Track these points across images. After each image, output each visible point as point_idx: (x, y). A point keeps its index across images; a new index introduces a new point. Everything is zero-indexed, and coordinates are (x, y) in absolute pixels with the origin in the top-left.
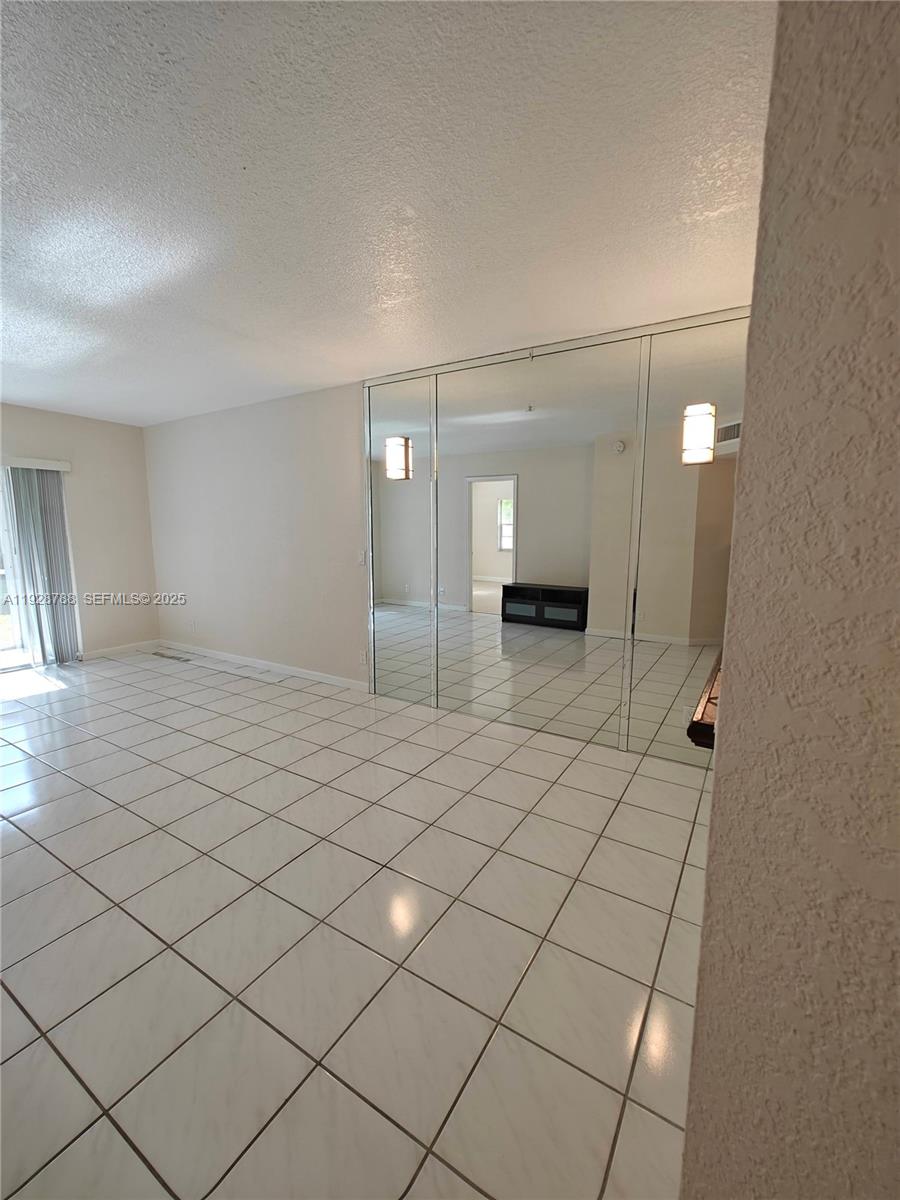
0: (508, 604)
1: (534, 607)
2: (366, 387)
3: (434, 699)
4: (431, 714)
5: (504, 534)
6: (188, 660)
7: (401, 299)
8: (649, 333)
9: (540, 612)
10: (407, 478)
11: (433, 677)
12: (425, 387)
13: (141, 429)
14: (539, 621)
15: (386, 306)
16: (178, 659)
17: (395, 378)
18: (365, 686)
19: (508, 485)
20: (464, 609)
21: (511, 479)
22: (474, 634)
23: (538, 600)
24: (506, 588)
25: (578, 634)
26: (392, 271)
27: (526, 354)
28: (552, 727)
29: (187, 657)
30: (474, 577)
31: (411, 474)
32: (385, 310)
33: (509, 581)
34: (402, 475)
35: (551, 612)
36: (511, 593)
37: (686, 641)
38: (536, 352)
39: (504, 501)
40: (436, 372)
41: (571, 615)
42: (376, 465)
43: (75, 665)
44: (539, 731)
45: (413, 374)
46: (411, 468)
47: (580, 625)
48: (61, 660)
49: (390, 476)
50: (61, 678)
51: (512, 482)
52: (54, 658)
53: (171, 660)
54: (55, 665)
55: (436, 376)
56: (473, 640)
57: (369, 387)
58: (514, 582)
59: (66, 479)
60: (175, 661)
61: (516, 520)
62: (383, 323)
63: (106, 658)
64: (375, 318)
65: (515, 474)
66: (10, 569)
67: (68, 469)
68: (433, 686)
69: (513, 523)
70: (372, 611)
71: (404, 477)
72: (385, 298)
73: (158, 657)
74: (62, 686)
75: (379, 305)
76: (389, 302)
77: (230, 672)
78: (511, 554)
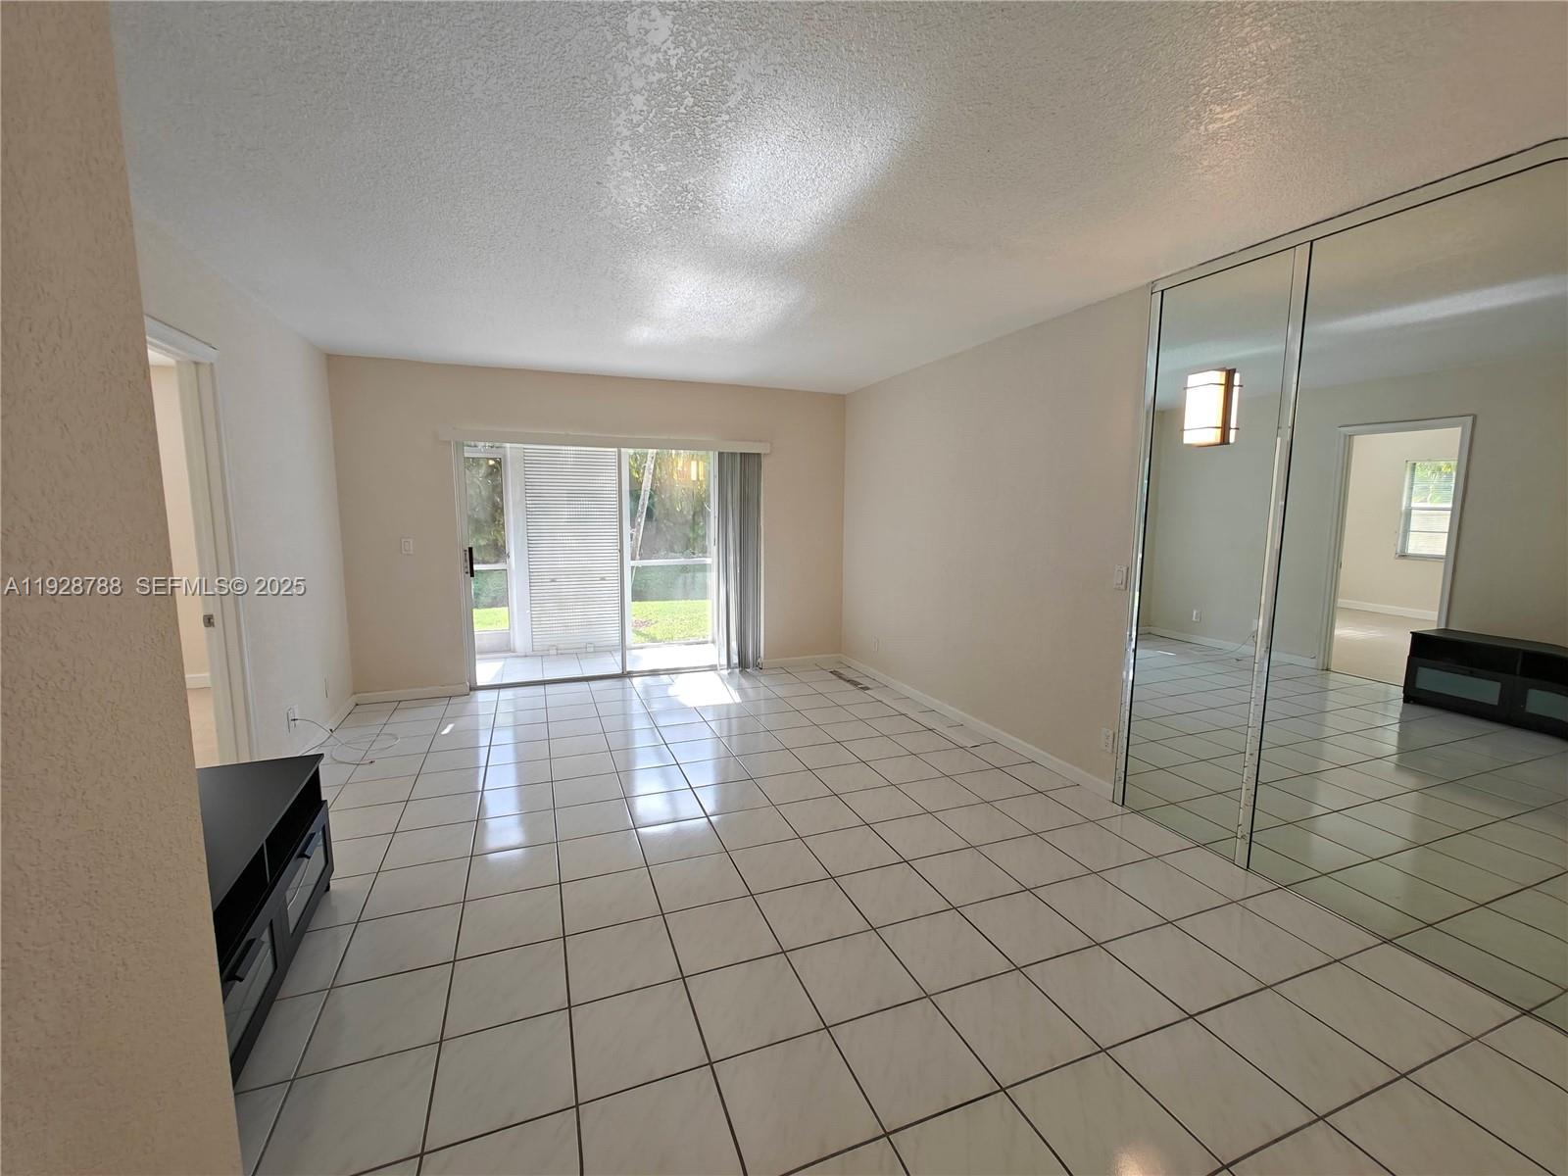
0: (1420, 671)
1: (1496, 686)
2: (1157, 292)
3: (1241, 847)
4: (1235, 880)
5: (1413, 527)
6: (868, 689)
7: (1256, 100)
9: (1513, 697)
10: (1225, 440)
11: (1245, 796)
12: (1286, 270)
13: (844, 396)
14: (1510, 717)
15: (1218, 125)
16: (857, 684)
18: (1106, 787)
19: (1451, 437)
20: (1312, 663)
21: (1455, 426)
22: (1330, 719)
24: (1417, 638)
29: (865, 682)
30: (1341, 602)
31: (1232, 433)
32: (1213, 137)
33: (1430, 620)
34: (1215, 436)
35: (1541, 702)
36: (1424, 647)
39: (1418, 464)
40: (1309, 240)
42: (1165, 419)
43: (756, 673)
44: (1526, 1012)
45: (1258, 252)
46: (1233, 423)
48: (743, 664)
49: (1190, 437)
50: (740, 690)
51: (1459, 430)
52: (737, 661)
53: (848, 685)
54: (737, 670)
55: (1312, 242)
56: (1328, 732)
57: (1163, 291)
58: (1443, 627)
59: (765, 462)
60: (852, 687)
61: (1459, 503)
62: (1205, 163)
63: (785, 669)
64: (1190, 158)
65: (1470, 415)
66: (711, 560)
67: (768, 451)
68: (1244, 816)
69: (1453, 510)
70: (1133, 646)
71: (1218, 440)
72: (1218, 109)
73: (834, 677)
74: (738, 699)
75: (1202, 128)
76: (1227, 116)
77: (912, 716)
78: (1441, 566)
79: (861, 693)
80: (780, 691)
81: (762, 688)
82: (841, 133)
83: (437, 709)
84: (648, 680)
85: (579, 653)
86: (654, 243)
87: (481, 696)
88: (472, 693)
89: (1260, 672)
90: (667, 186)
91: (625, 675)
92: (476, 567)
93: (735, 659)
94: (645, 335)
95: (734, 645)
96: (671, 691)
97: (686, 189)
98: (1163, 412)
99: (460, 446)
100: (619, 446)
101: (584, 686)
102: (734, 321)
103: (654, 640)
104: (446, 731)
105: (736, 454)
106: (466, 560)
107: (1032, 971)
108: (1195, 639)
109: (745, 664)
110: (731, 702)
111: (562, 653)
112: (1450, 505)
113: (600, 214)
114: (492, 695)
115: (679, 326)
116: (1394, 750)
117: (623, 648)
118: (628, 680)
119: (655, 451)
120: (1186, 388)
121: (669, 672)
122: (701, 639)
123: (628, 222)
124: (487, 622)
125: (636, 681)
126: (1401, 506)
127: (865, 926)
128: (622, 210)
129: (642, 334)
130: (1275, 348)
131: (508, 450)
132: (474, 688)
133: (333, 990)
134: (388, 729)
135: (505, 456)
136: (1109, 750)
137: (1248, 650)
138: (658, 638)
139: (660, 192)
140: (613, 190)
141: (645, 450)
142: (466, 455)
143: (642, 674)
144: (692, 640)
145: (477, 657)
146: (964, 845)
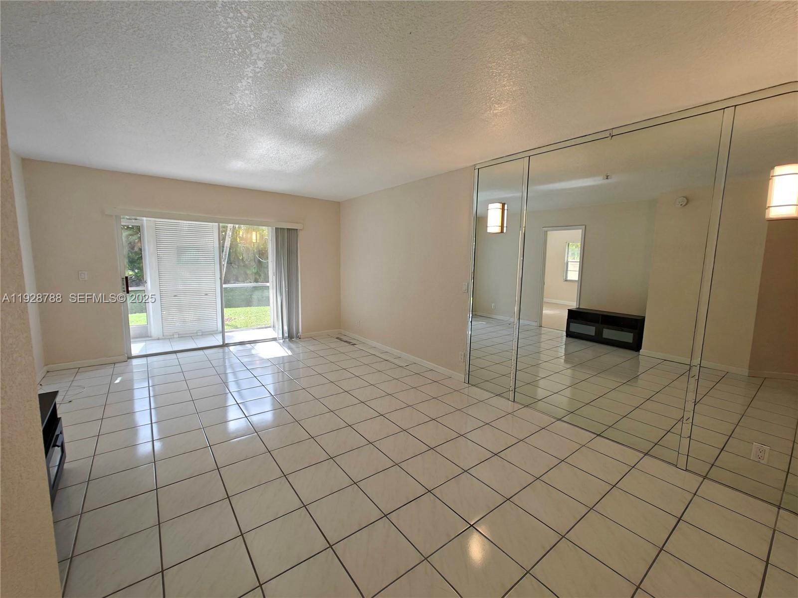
0: (572, 325)
1: (594, 328)
2: (477, 169)
3: (511, 394)
4: (509, 406)
5: (569, 269)
6: (355, 344)
7: (509, 105)
8: (734, 104)
9: (599, 333)
10: (502, 231)
11: (512, 376)
12: (520, 166)
13: (339, 203)
14: (598, 339)
15: (497, 111)
16: (349, 343)
17: (498, 161)
18: (462, 377)
19: (578, 233)
20: (536, 324)
21: (580, 229)
22: (542, 345)
23: (599, 323)
24: (570, 311)
25: (634, 353)
26: (505, 86)
27: (607, 134)
28: (610, 433)
29: (354, 342)
30: (545, 299)
31: (505, 229)
32: (496, 115)
33: (574, 305)
34: (498, 230)
35: (608, 333)
36: (573, 315)
37: (745, 371)
38: (615, 132)
39: (570, 244)
40: (529, 155)
41: (628, 337)
42: (480, 221)
43: (297, 341)
44: (598, 435)
45: (511, 158)
46: (505, 225)
47: (636, 346)
48: (290, 337)
49: (490, 230)
50: (290, 348)
51: (581, 231)
52: (287, 335)
53: (345, 343)
54: (287, 340)
55: (529, 157)
56: (542, 350)
57: (478, 169)
58: (578, 307)
59: (300, 234)
60: (347, 344)
61: (581, 259)
62: (493, 124)
63: (312, 338)
64: (487, 121)
65: (583, 225)
66: (271, 283)
67: (302, 228)
68: (512, 384)
69: (580, 262)
70: (471, 320)
71: (500, 232)
72: (497, 106)
73: (338, 340)
74: (290, 353)
75: (492, 111)
76: (500, 109)
77: (377, 355)
78: (576, 284)
79: (352, 346)
80: (312, 348)
81: (300, 348)
82: (353, 91)
83: (109, 370)
84: (239, 347)
85: (192, 336)
86: (254, 123)
87: (135, 362)
88: (129, 360)
89: (516, 328)
90: (266, 100)
91: (225, 345)
92: (130, 289)
93: (286, 335)
94: (239, 166)
95: (286, 328)
96: (253, 352)
97: (276, 102)
98: (479, 218)
99: (118, 218)
100: (219, 222)
101: (201, 352)
102: (289, 163)
103: (236, 327)
104: (117, 381)
105: (284, 229)
106: (123, 284)
107: (438, 449)
108: (494, 316)
109: (291, 337)
110: (287, 355)
111: (182, 337)
112: (579, 261)
113: (228, 107)
114: (143, 361)
115: (259, 162)
116: (563, 354)
117: (223, 332)
118: (226, 348)
119: (232, 225)
120: (488, 210)
121: (250, 342)
122: (264, 326)
123: (243, 112)
124: (136, 320)
125: (232, 348)
126: (565, 260)
127: (367, 442)
128: (241, 107)
129: (238, 165)
130: (519, 194)
131: (145, 222)
132: (131, 358)
133: (83, 514)
134: (74, 384)
135: (142, 225)
136: (463, 361)
137: (512, 320)
138: (239, 326)
139: (262, 102)
140: (237, 98)
141: (227, 225)
142: (122, 224)
143: (235, 344)
144: (259, 327)
145: (132, 340)
146: (405, 405)
